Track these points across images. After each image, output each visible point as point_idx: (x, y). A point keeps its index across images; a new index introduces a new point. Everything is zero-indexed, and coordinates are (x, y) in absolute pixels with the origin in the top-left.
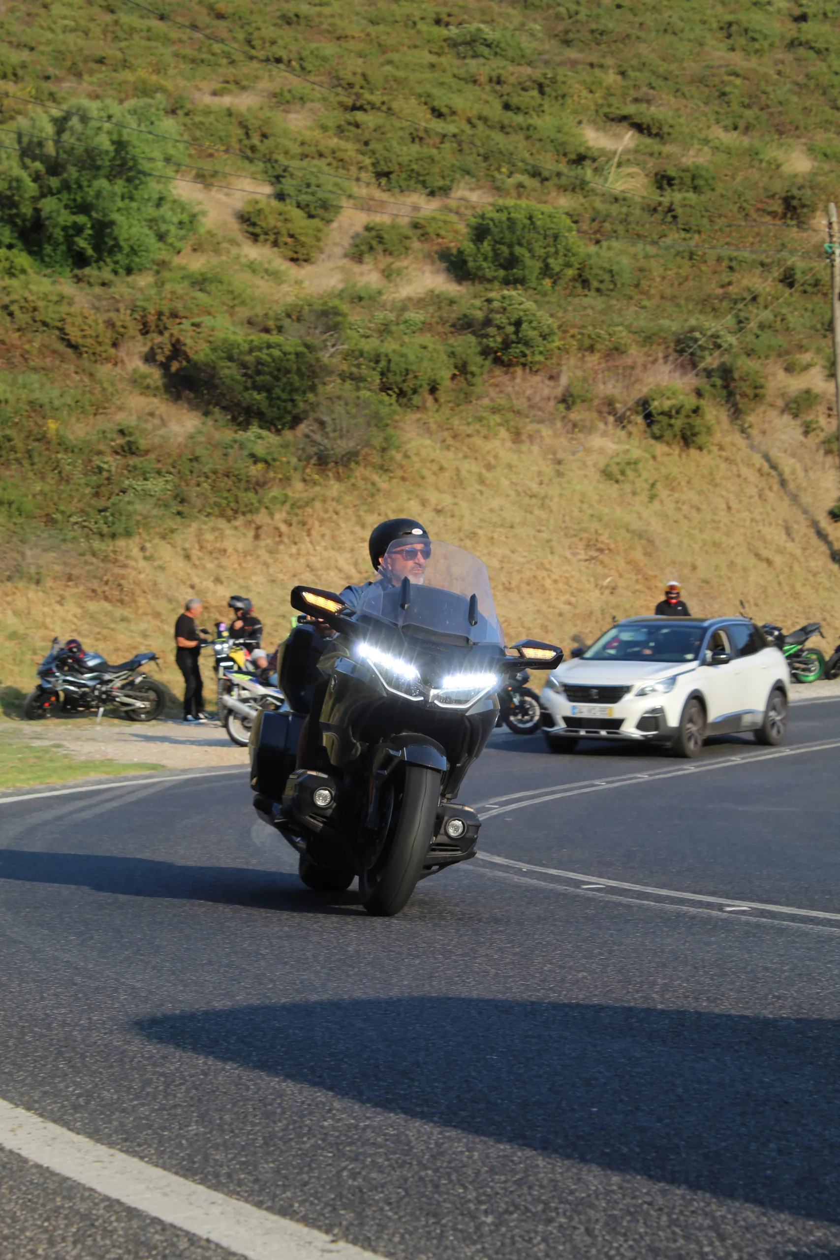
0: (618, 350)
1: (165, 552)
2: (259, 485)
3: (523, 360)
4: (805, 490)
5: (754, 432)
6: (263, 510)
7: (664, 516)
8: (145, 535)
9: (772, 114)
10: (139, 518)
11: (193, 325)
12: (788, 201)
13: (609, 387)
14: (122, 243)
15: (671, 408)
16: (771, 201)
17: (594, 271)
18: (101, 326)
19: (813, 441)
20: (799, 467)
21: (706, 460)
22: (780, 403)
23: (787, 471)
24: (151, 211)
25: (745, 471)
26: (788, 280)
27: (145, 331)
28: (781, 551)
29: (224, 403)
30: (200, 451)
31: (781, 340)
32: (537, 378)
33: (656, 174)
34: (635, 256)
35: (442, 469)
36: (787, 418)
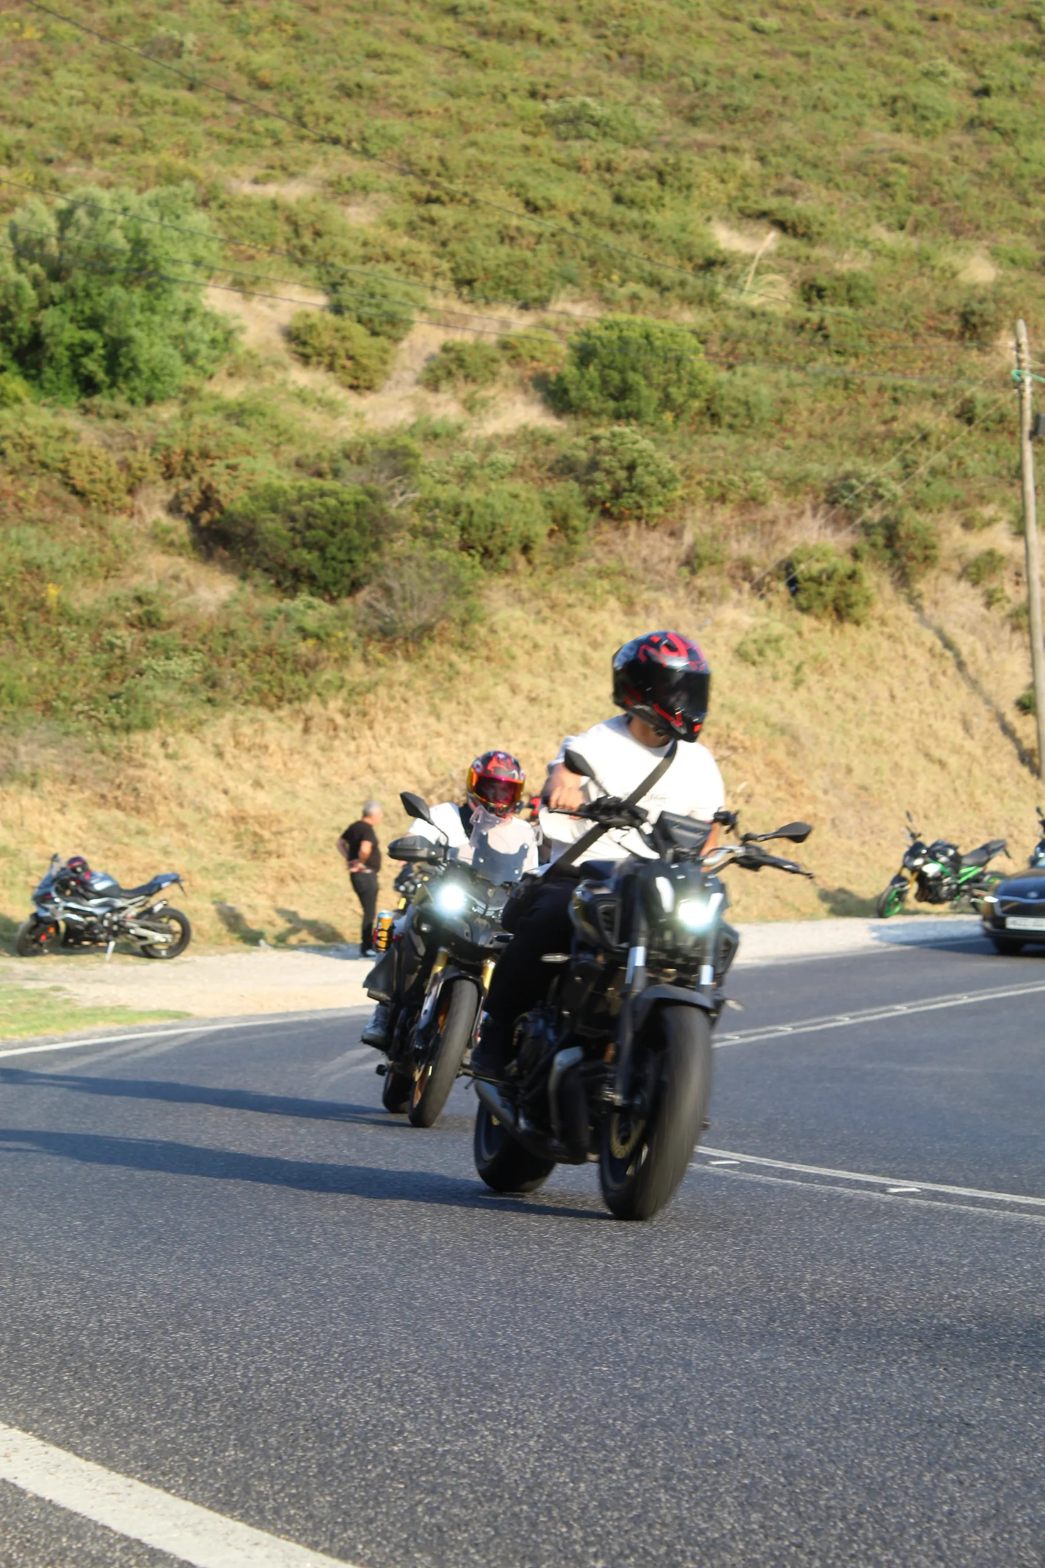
0: (754, 501)
1: (191, 747)
2: (308, 667)
3: (637, 512)
4: (987, 675)
5: (926, 603)
6: (314, 697)
7: (812, 706)
8: (166, 727)
9: (946, 210)
10: (160, 706)
11: (228, 467)
12: (966, 318)
13: (743, 547)
14: (142, 366)
15: (821, 572)
16: (945, 318)
17: (726, 403)
18: (114, 470)
19: (996, 614)
20: (979, 647)
21: (862, 637)
22: (956, 567)
23: (965, 651)
24: (176, 326)
25: (912, 650)
26: (966, 414)
27: (169, 474)
28: (957, 750)
29: (266, 564)
30: (236, 624)
31: (957, 489)
32: (655, 535)
33: (803, 284)
34: (776, 385)
35: (536, 646)
36: (964, 585)
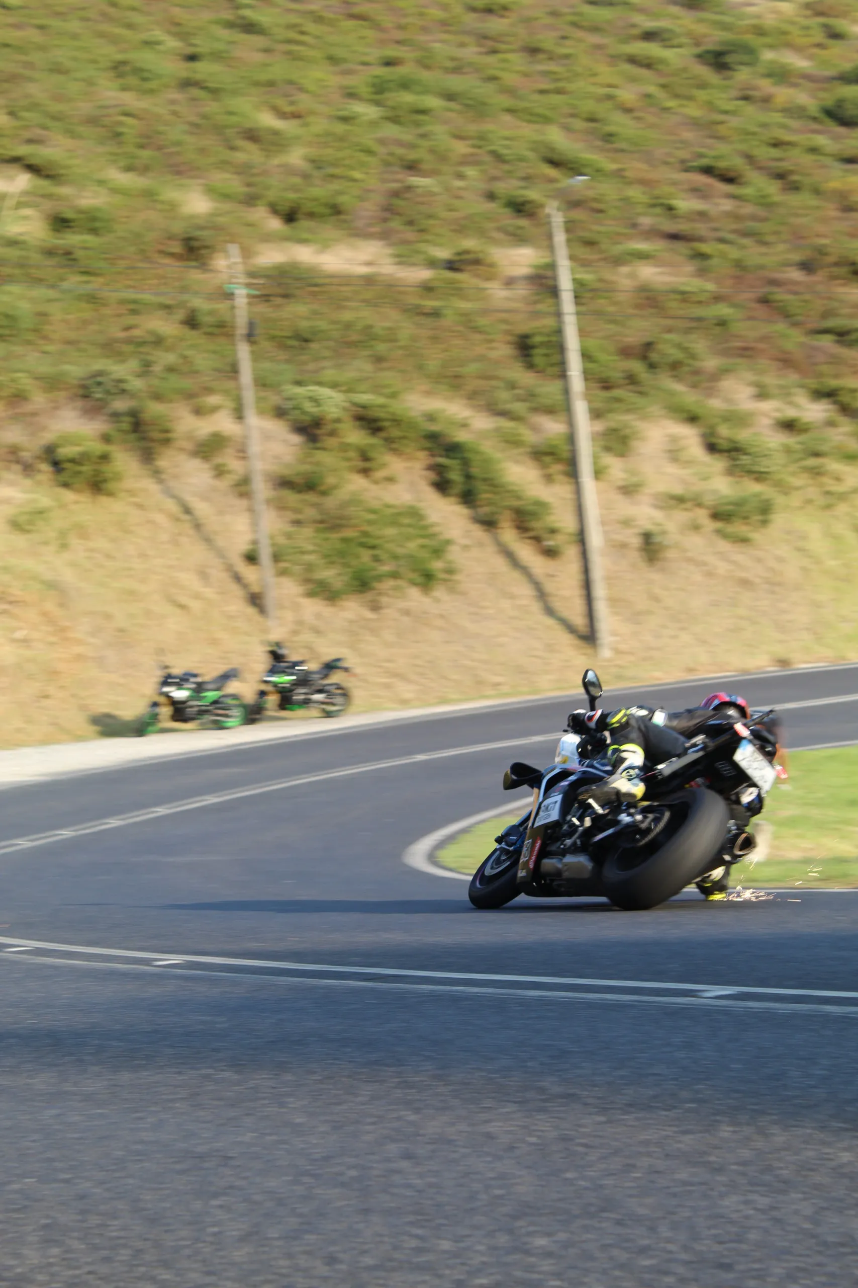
4: (220, 534)
5: (167, 477)
7: (76, 565)
9: (168, 154)
12: (187, 243)
13: (13, 435)
15: (79, 454)
16: (170, 243)
19: (224, 484)
20: (212, 511)
21: (115, 507)
22: (189, 446)
23: (200, 515)
25: (156, 516)
26: (192, 322)
28: (197, 596)
31: (187, 383)
33: (52, 216)
34: (34, 301)
36: (197, 461)
